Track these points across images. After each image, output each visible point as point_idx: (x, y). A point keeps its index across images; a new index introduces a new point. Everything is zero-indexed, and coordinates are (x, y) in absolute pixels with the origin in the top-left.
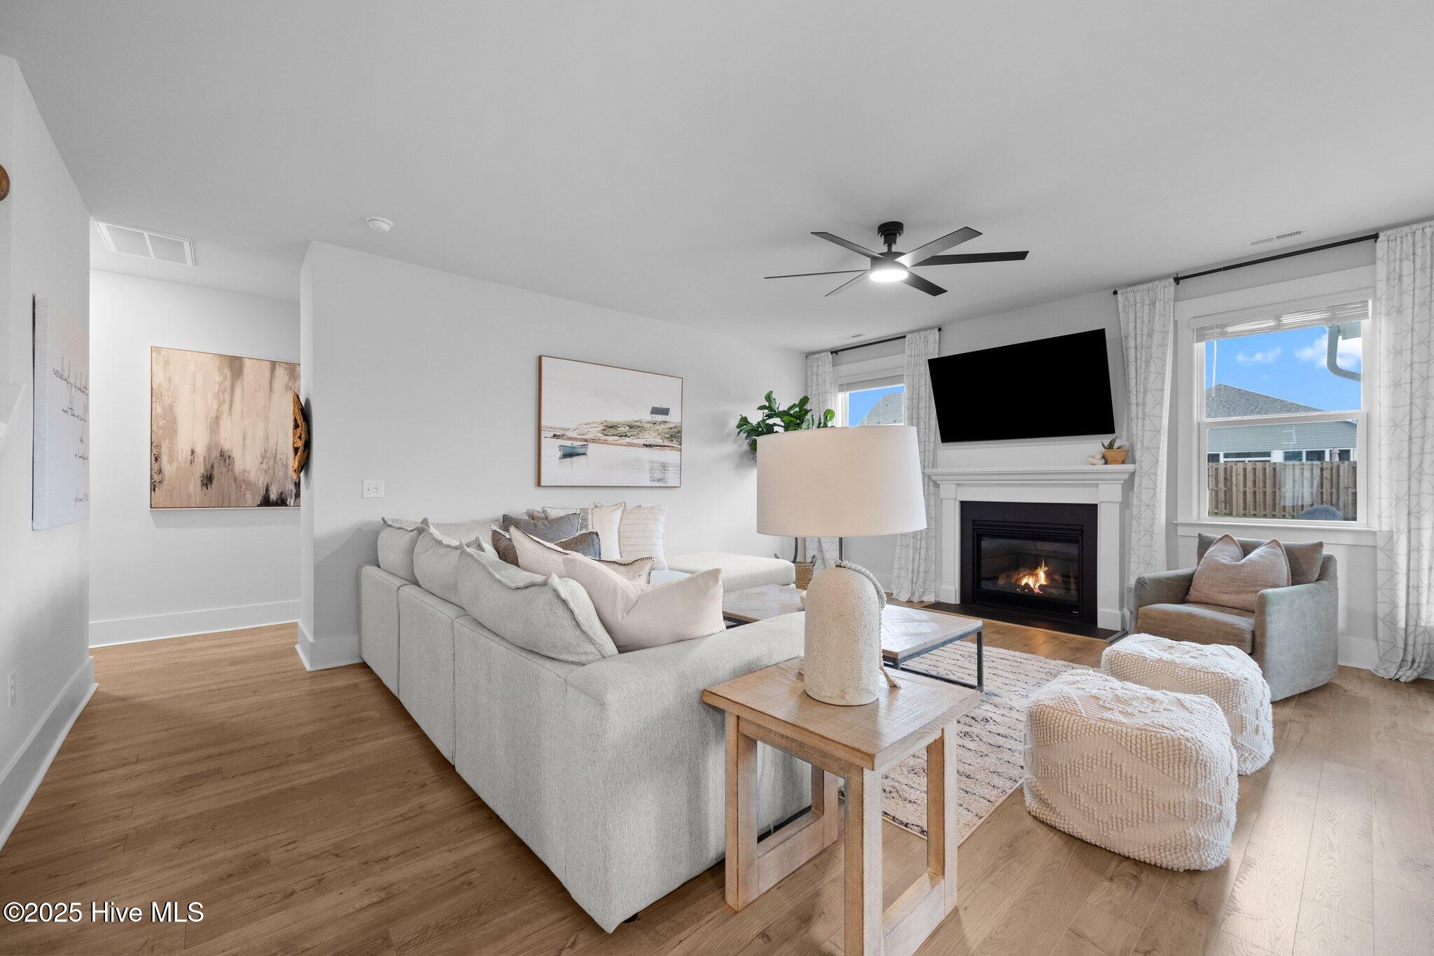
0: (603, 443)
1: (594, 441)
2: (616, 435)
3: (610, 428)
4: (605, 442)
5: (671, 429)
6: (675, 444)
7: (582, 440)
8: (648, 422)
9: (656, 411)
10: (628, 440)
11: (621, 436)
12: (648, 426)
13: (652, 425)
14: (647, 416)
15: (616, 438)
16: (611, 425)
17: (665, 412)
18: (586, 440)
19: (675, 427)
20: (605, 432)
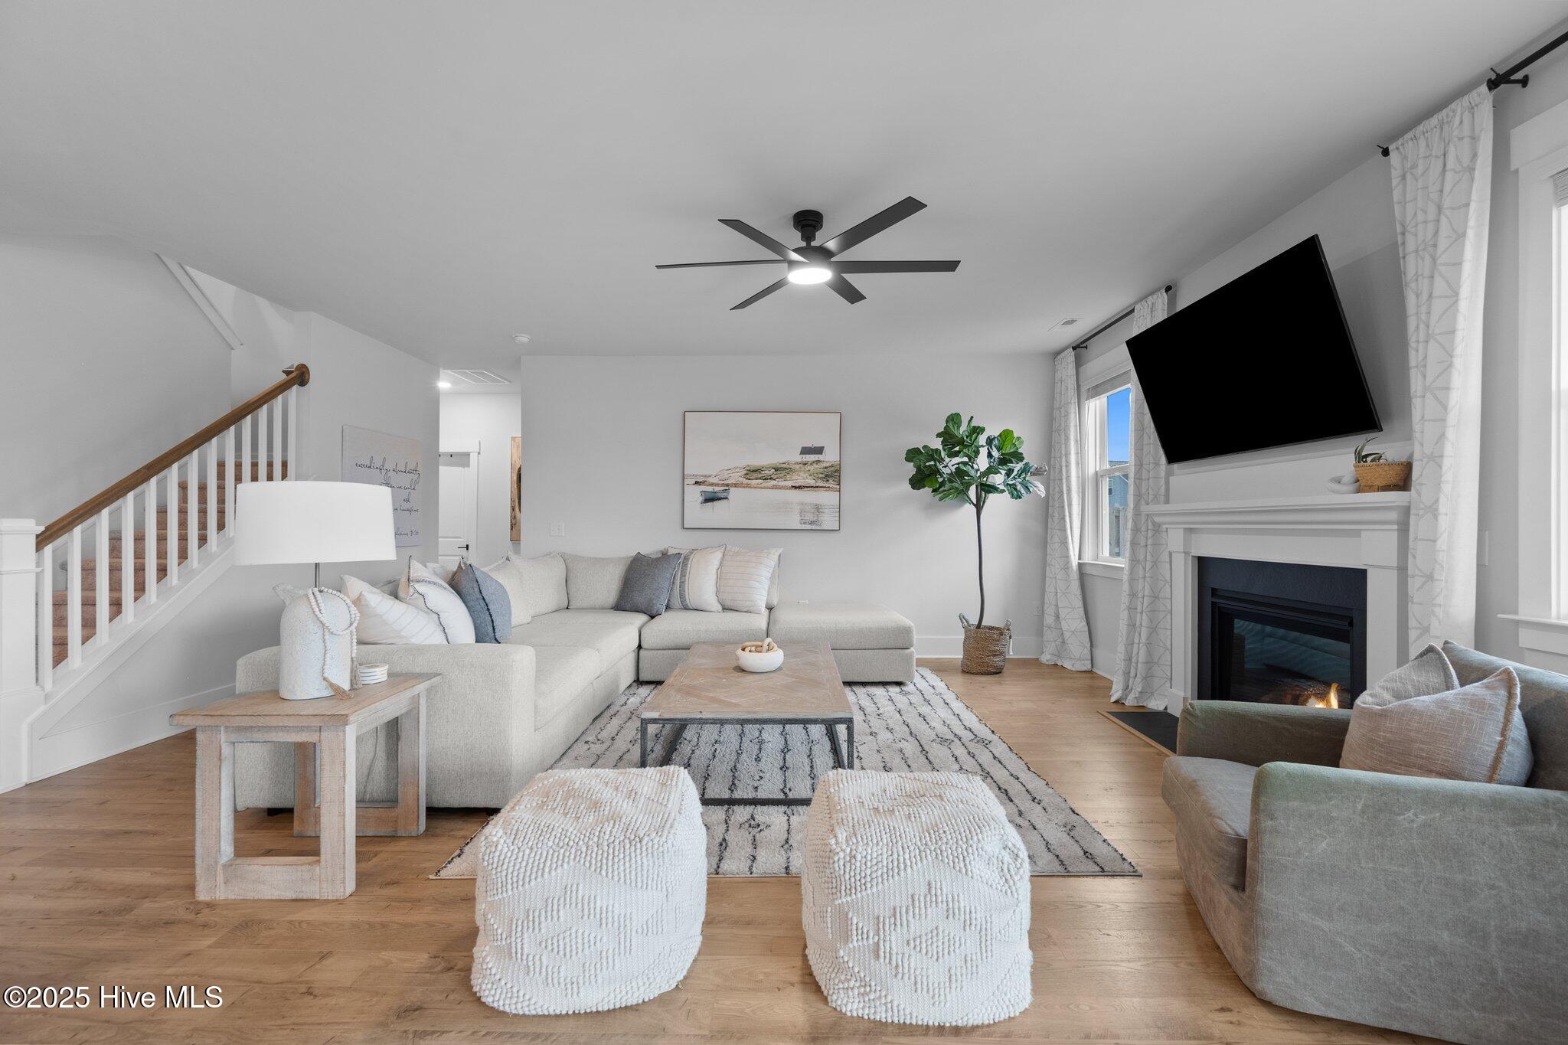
0: (744, 487)
1: (736, 485)
2: (760, 479)
3: (753, 472)
4: (748, 486)
5: (826, 468)
6: (831, 484)
7: (723, 485)
8: (797, 463)
9: (806, 451)
10: (773, 482)
11: (765, 479)
12: (798, 467)
13: (802, 466)
14: (796, 457)
15: (760, 481)
16: (752, 469)
17: (819, 450)
18: (727, 485)
19: (832, 466)
20: (748, 476)
